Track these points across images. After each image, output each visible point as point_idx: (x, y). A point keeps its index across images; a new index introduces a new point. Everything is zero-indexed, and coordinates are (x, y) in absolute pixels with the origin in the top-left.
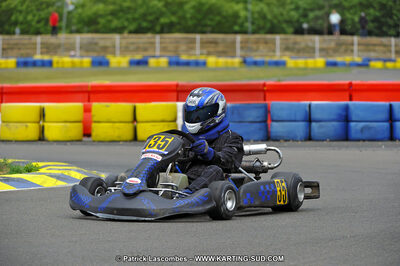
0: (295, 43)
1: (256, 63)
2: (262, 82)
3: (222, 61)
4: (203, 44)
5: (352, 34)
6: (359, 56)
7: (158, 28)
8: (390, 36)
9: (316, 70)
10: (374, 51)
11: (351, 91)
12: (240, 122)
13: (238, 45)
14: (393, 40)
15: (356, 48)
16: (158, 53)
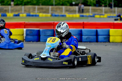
0: (70, 9)
1: (56, 16)
2: (53, 22)
3: (44, 15)
4: (38, 9)
5: (90, 5)
6: (91, 13)
8: (103, 6)
9: (76, 18)
10: (97, 12)
11: (84, 25)
12: (45, 35)
13: (50, 10)
14: (103, 8)
15: (90, 10)
16: (23, 12)
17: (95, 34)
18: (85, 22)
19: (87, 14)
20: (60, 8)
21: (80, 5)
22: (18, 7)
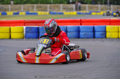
0: (67, 7)
1: (54, 14)
3: (43, 13)
4: (37, 7)
5: (86, 3)
6: (88, 11)
7: (23, 3)
9: (73, 15)
10: (93, 9)
11: (81, 22)
13: (48, 8)
14: (100, 6)
15: (87, 8)
16: (22, 10)
17: (92, 30)
18: (82, 19)
19: (84, 12)
20: (57, 7)
21: (76, 3)
22: (18, 6)
